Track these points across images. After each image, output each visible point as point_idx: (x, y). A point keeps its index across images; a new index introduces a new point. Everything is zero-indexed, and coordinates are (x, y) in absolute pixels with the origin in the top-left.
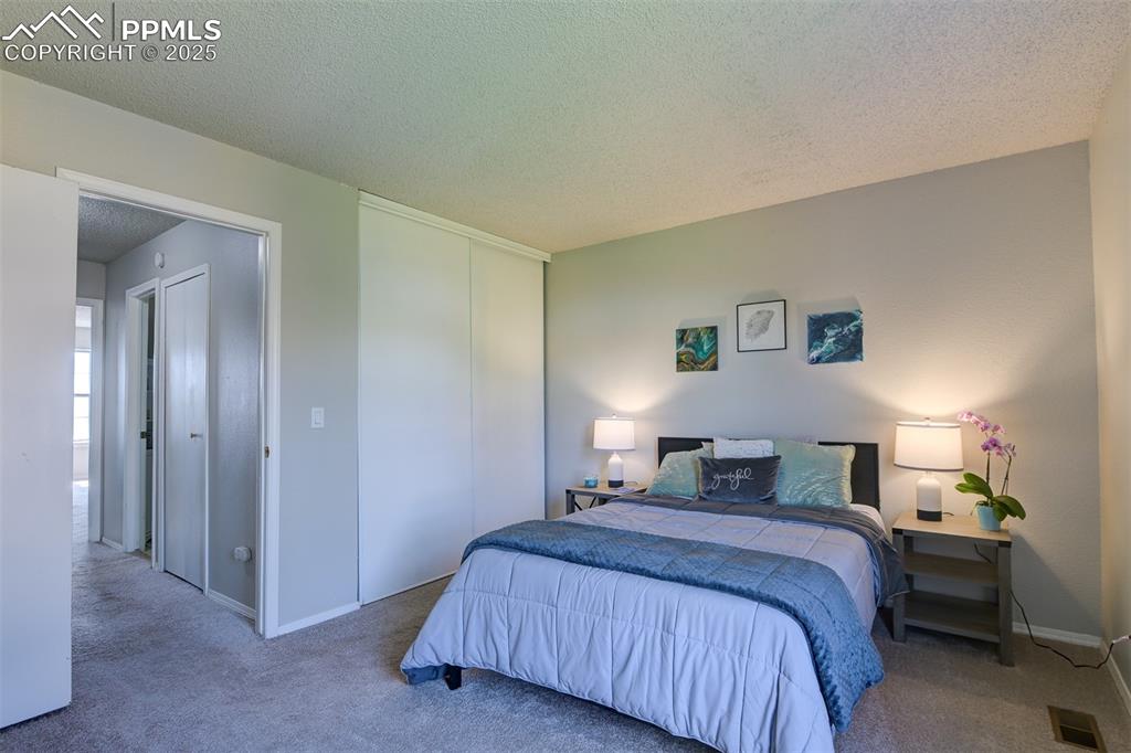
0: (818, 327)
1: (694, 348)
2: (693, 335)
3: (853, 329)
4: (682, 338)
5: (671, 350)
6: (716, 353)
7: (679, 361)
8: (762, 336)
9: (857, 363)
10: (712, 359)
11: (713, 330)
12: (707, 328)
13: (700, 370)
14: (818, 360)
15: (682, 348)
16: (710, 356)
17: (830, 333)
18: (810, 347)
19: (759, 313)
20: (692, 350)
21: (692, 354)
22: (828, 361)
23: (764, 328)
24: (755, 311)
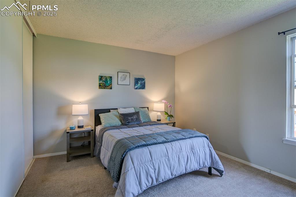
0: (137, 80)
1: (105, 82)
2: (105, 78)
3: (144, 82)
4: (101, 79)
5: (97, 82)
6: (111, 84)
7: (100, 86)
8: (124, 81)
9: (144, 90)
10: (110, 86)
11: (111, 77)
12: (109, 77)
13: (107, 89)
14: (137, 88)
15: (101, 82)
16: (110, 85)
17: (139, 82)
18: (135, 85)
19: (123, 75)
20: (104, 83)
21: (104, 84)
22: (139, 89)
23: (125, 79)
24: (123, 74)
